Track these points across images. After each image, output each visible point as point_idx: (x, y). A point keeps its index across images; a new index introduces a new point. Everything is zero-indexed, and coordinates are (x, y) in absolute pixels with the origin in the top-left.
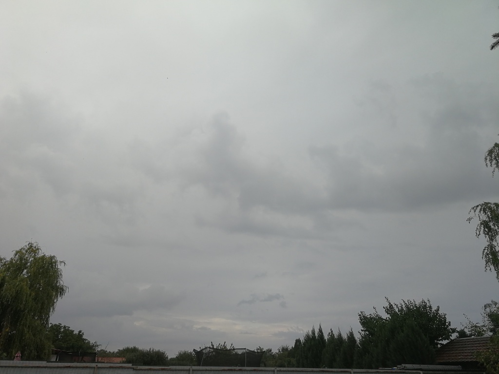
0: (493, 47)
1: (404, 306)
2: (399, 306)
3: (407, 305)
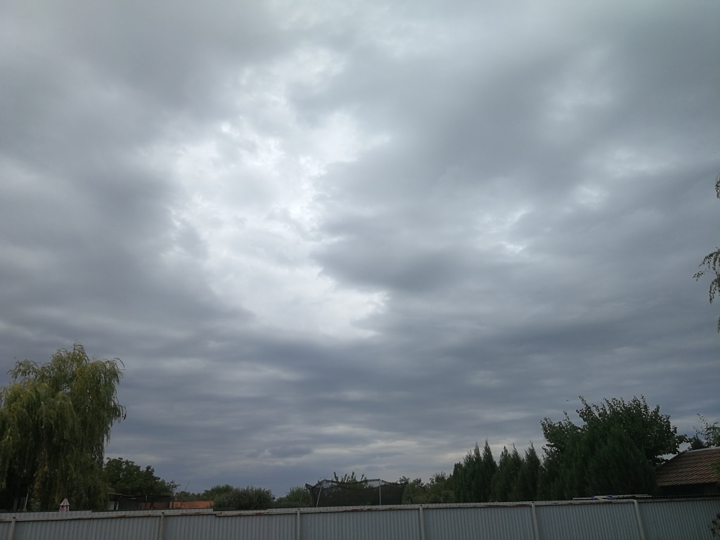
1: (607, 408)
2: (600, 407)
3: (612, 407)
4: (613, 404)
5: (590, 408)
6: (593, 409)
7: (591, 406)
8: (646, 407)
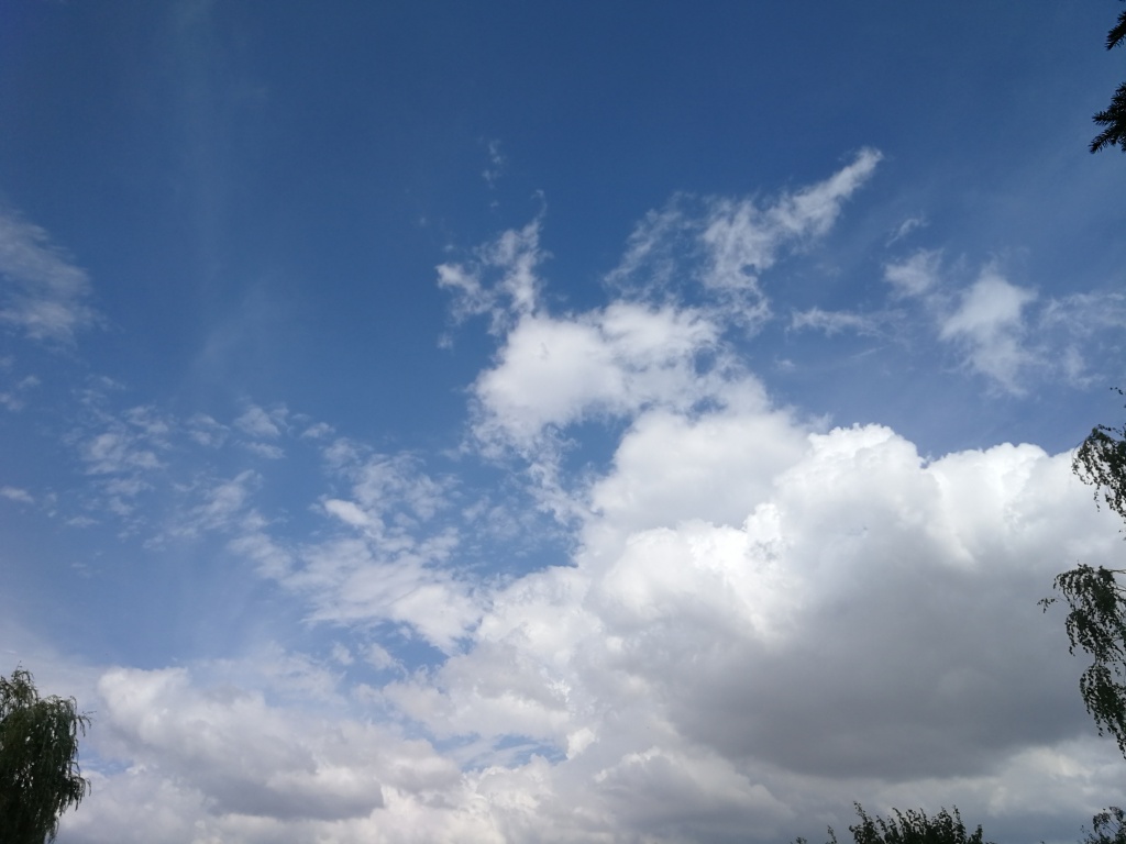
0: (1095, 147)
1: (899, 826)
2: (887, 824)
3: (906, 824)
4: (908, 820)
5: (871, 823)
6: (878, 826)
7: (874, 821)
8: (960, 828)
